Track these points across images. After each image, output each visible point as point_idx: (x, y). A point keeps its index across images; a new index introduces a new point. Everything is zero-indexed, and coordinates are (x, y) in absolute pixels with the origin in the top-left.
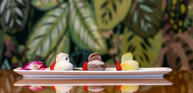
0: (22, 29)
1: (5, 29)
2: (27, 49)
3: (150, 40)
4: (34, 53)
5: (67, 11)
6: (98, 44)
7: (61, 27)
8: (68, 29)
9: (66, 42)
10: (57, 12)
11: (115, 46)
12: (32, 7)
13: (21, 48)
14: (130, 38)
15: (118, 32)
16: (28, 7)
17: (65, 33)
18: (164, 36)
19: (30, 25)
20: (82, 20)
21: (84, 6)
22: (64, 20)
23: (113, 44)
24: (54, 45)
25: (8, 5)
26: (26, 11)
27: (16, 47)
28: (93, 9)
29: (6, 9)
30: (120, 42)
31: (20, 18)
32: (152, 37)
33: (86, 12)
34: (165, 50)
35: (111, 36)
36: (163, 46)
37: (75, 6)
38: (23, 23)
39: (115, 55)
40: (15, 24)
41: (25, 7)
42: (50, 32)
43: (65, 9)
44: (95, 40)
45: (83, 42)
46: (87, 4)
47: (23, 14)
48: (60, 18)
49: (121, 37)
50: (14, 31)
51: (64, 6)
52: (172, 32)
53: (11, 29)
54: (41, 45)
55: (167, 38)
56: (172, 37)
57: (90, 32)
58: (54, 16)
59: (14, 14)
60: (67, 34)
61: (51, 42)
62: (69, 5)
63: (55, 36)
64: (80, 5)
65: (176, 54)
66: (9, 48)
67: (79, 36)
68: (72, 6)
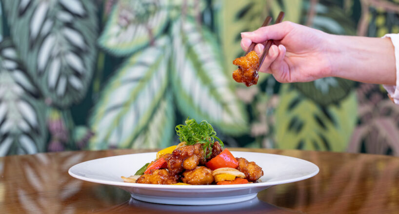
0: (82, 95)
1: (49, 99)
2: (92, 134)
3: (333, 110)
4: (105, 140)
5: (168, 51)
6: (229, 112)
7: (157, 84)
8: (171, 88)
9: (166, 113)
10: (149, 56)
11: (264, 117)
12: (100, 50)
13: (81, 132)
14: (293, 105)
15: (269, 90)
16: (93, 51)
17: (164, 96)
18: (361, 102)
19: (97, 85)
20: (198, 66)
21: (202, 40)
22: (163, 71)
23: (259, 113)
24: (143, 121)
25: (56, 51)
26: (89, 60)
27: (71, 132)
28: (219, 42)
29: (50, 59)
30: (272, 110)
31: (77, 74)
32: (337, 103)
33: (205, 51)
34: (363, 130)
35: (256, 99)
36: (360, 122)
37: (184, 41)
38: (83, 83)
39: (262, 137)
40: (69, 88)
41: (87, 52)
42: (135, 97)
43: (163, 48)
44: (224, 105)
45: (199, 110)
46: (207, 33)
47: (84, 65)
48: (155, 66)
49: (275, 101)
50: (67, 101)
51: (162, 41)
52: (377, 97)
53: (61, 98)
54: (118, 124)
55: (367, 108)
56: (376, 106)
57: (213, 90)
58: (142, 64)
59: (66, 68)
60: (169, 97)
61: (138, 116)
62: (172, 40)
63: (145, 103)
64: (194, 37)
65: (385, 140)
66: (57, 136)
67: (191, 99)
68: (178, 41)
